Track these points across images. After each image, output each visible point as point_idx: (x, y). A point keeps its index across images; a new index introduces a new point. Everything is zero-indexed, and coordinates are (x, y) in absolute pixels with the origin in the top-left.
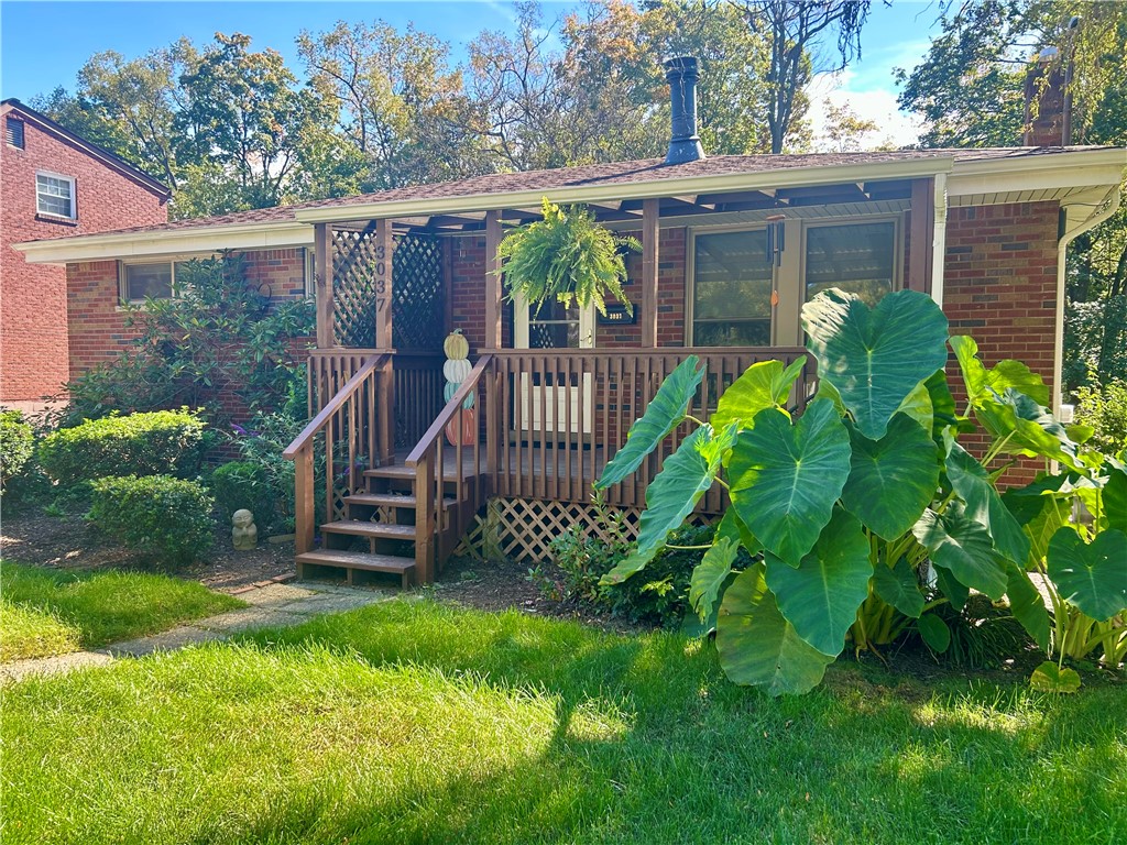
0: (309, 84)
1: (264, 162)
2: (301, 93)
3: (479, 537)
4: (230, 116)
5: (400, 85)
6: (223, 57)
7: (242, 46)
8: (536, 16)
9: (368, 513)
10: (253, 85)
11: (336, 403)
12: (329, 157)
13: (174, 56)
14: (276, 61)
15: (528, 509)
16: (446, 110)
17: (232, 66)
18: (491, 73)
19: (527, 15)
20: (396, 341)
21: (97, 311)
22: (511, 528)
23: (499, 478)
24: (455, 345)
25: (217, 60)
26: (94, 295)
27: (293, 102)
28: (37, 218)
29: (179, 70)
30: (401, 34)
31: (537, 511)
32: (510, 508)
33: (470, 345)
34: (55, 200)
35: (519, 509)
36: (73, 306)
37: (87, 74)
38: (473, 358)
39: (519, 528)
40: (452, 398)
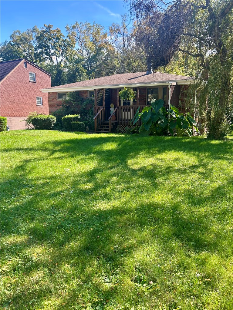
0: (67, 37)
1: (57, 59)
2: (65, 40)
3: (116, 130)
4: (48, 47)
5: (91, 38)
6: (46, 31)
7: (51, 28)
8: (126, 18)
9: (102, 127)
10: (54, 38)
11: (99, 113)
12: (74, 58)
13: (34, 30)
14: (59, 31)
15: (122, 127)
16: (103, 46)
17: (48, 33)
18: (115, 34)
19: (124, 18)
20: (105, 105)
21: (53, 100)
22: (120, 129)
23: (119, 122)
24: (112, 105)
25: (44, 32)
26: (53, 98)
27: (63, 42)
28: (30, 81)
29: (34, 34)
30: (92, 25)
31: (124, 127)
32: (120, 126)
33: (114, 105)
34: (32, 78)
35: (121, 126)
36: (49, 100)
37: (12, 36)
38: (115, 108)
39: (121, 129)
40: (112, 114)
